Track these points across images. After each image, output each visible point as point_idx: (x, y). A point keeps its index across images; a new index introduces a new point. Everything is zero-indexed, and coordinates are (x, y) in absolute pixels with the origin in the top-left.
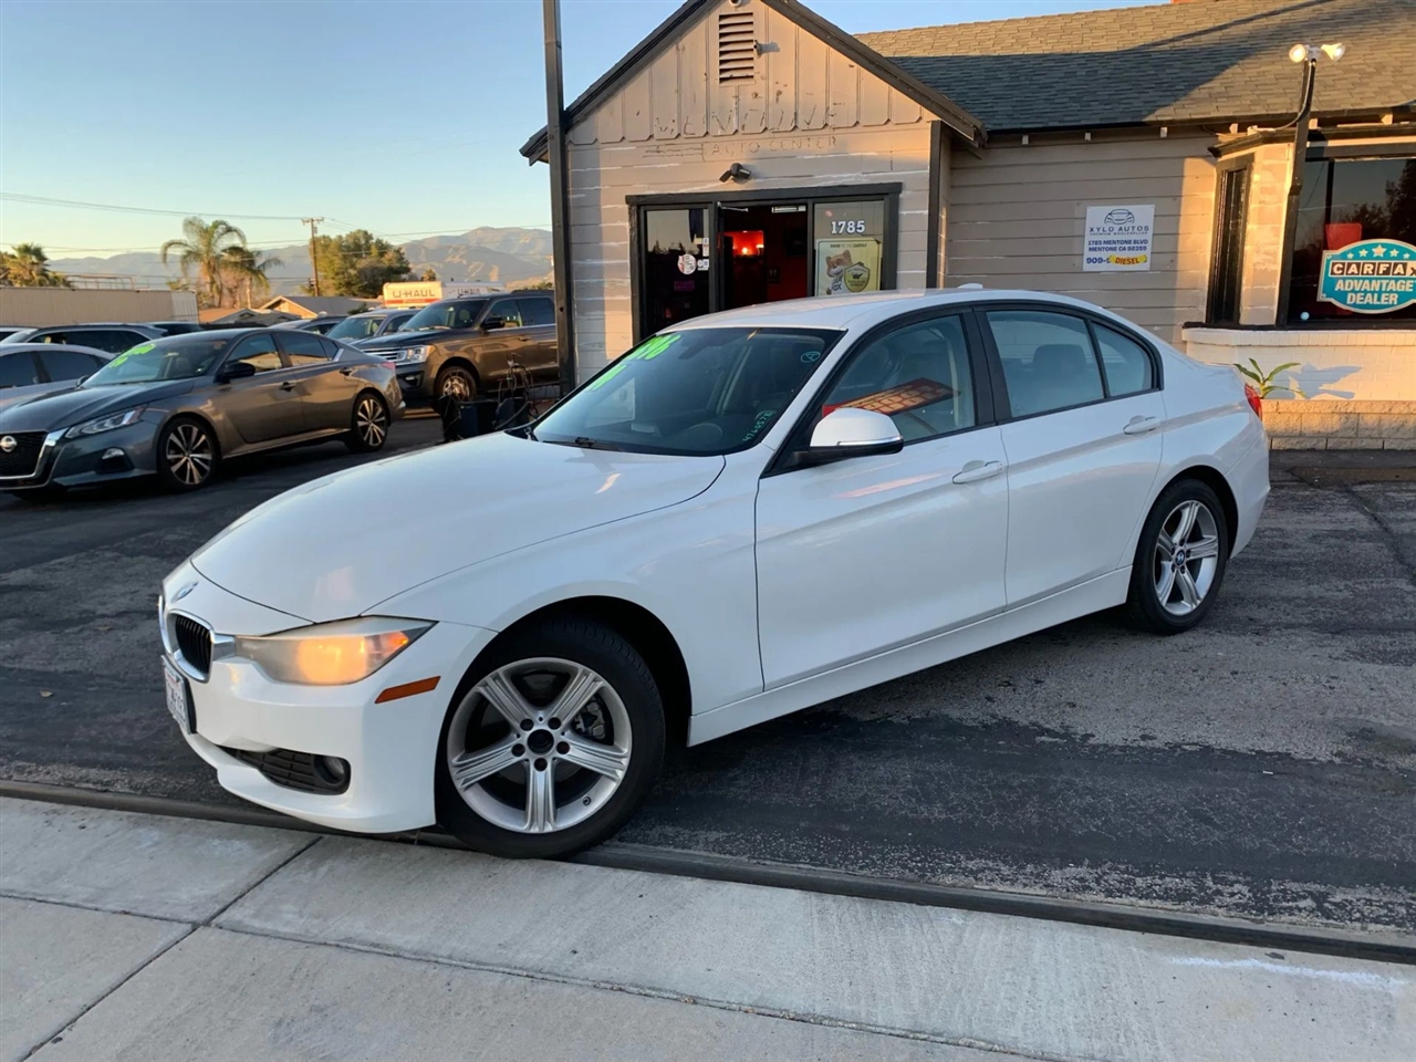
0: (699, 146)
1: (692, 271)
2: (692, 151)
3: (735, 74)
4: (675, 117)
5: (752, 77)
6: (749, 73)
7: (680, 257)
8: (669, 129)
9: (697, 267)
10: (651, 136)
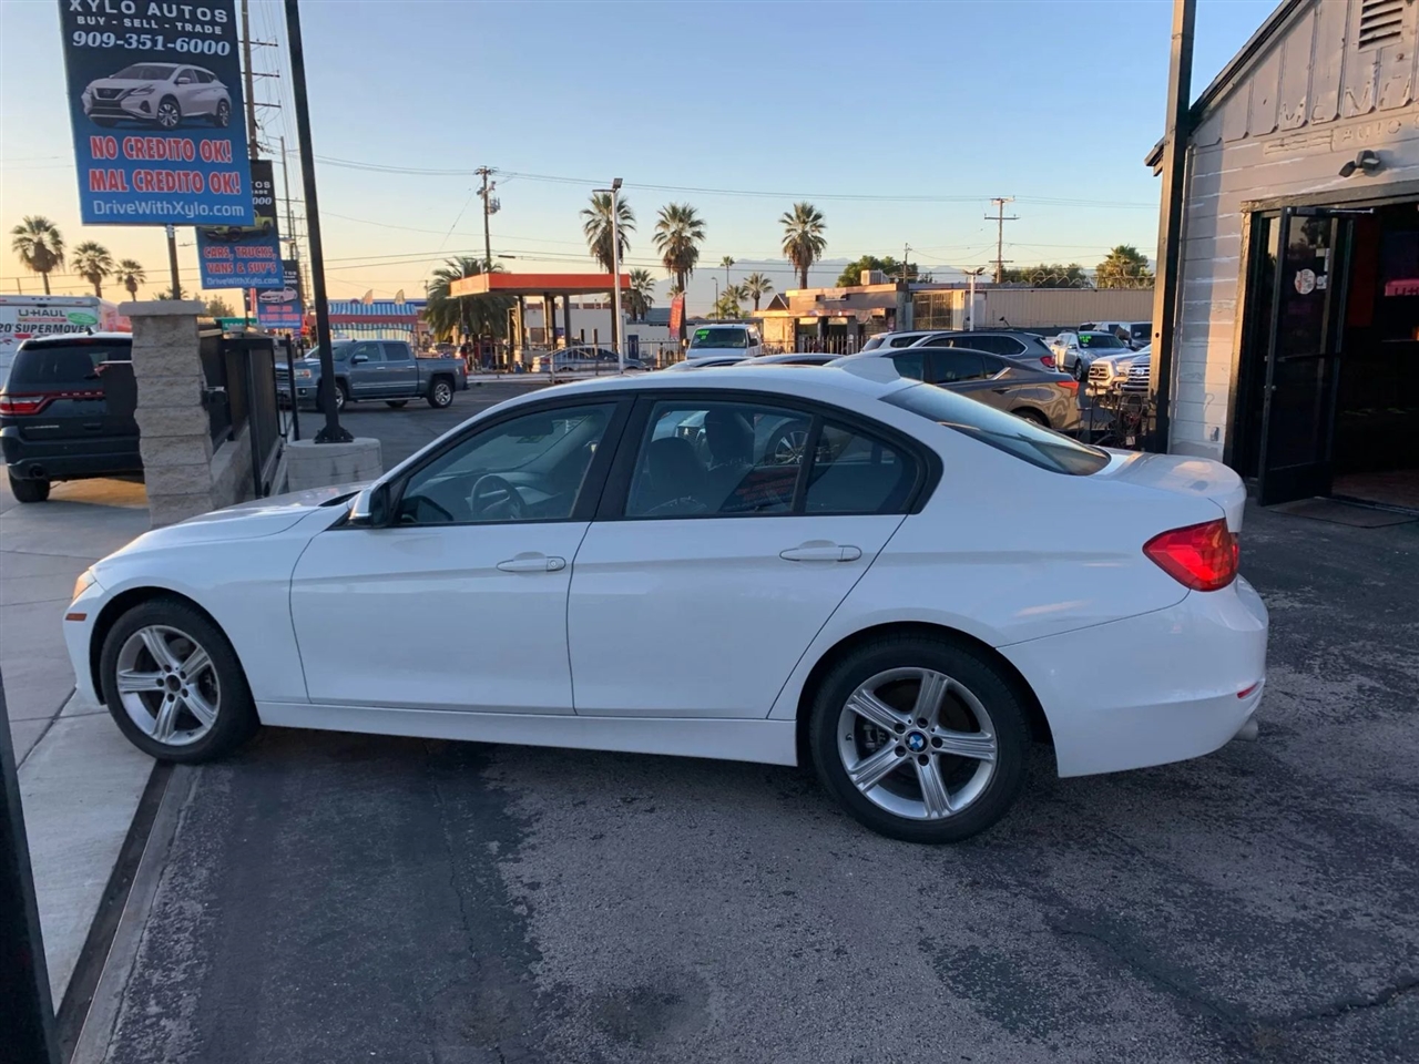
0: (1328, 133)
1: (1310, 290)
2: (1320, 140)
3: (1378, 33)
4: (1303, 101)
5: (1398, 33)
6: (1395, 29)
7: (1298, 273)
8: (1295, 117)
9: (1316, 284)
10: (1275, 128)
